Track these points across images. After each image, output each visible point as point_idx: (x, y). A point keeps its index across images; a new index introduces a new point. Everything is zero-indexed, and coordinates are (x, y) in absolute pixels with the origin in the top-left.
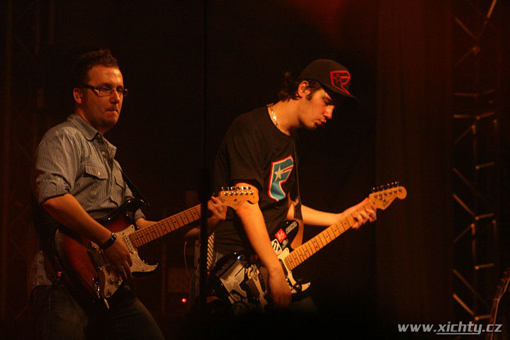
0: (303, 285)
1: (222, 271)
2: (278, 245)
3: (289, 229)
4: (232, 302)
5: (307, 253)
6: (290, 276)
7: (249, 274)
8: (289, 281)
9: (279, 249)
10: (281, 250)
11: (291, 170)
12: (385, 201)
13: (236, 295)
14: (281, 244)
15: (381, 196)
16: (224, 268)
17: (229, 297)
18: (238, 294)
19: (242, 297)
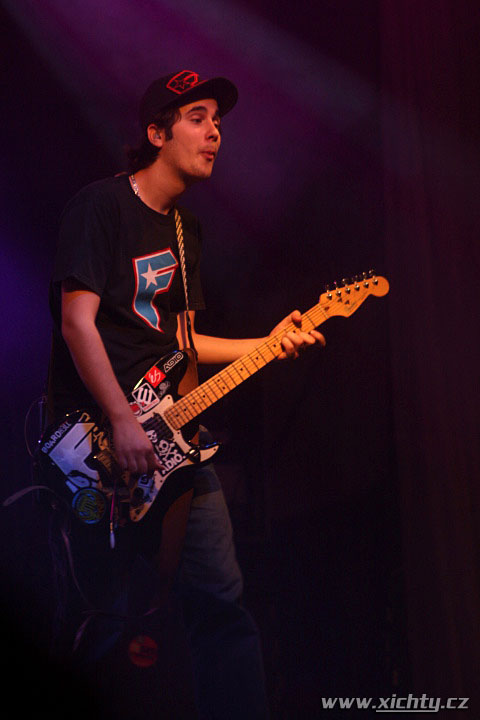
0: (202, 452)
1: (51, 444)
2: (151, 392)
3: (169, 365)
4: (74, 489)
5: (206, 400)
6: (178, 438)
7: (100, 443)
8: (177, 447)
9: (153, 398)
10: (157, 399)
11: (172, 271)
12: (348, 302)
13: (78, 478)
14: (157, 390)
15: (339, 295)
16: (54, 438)
17: (68, 483)
18: (84, 476)
19: (91, 480)
